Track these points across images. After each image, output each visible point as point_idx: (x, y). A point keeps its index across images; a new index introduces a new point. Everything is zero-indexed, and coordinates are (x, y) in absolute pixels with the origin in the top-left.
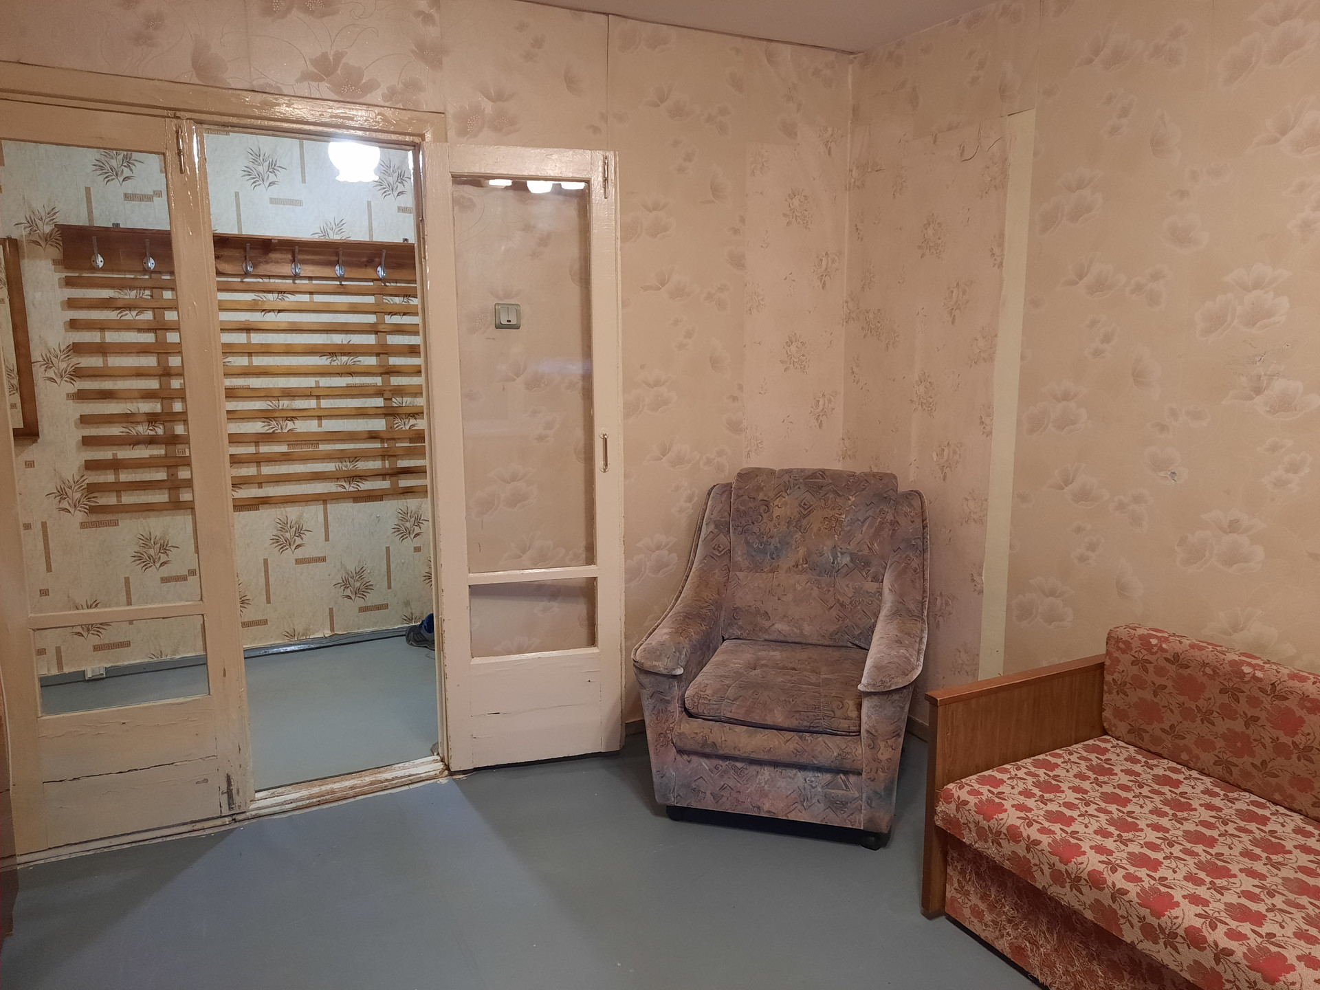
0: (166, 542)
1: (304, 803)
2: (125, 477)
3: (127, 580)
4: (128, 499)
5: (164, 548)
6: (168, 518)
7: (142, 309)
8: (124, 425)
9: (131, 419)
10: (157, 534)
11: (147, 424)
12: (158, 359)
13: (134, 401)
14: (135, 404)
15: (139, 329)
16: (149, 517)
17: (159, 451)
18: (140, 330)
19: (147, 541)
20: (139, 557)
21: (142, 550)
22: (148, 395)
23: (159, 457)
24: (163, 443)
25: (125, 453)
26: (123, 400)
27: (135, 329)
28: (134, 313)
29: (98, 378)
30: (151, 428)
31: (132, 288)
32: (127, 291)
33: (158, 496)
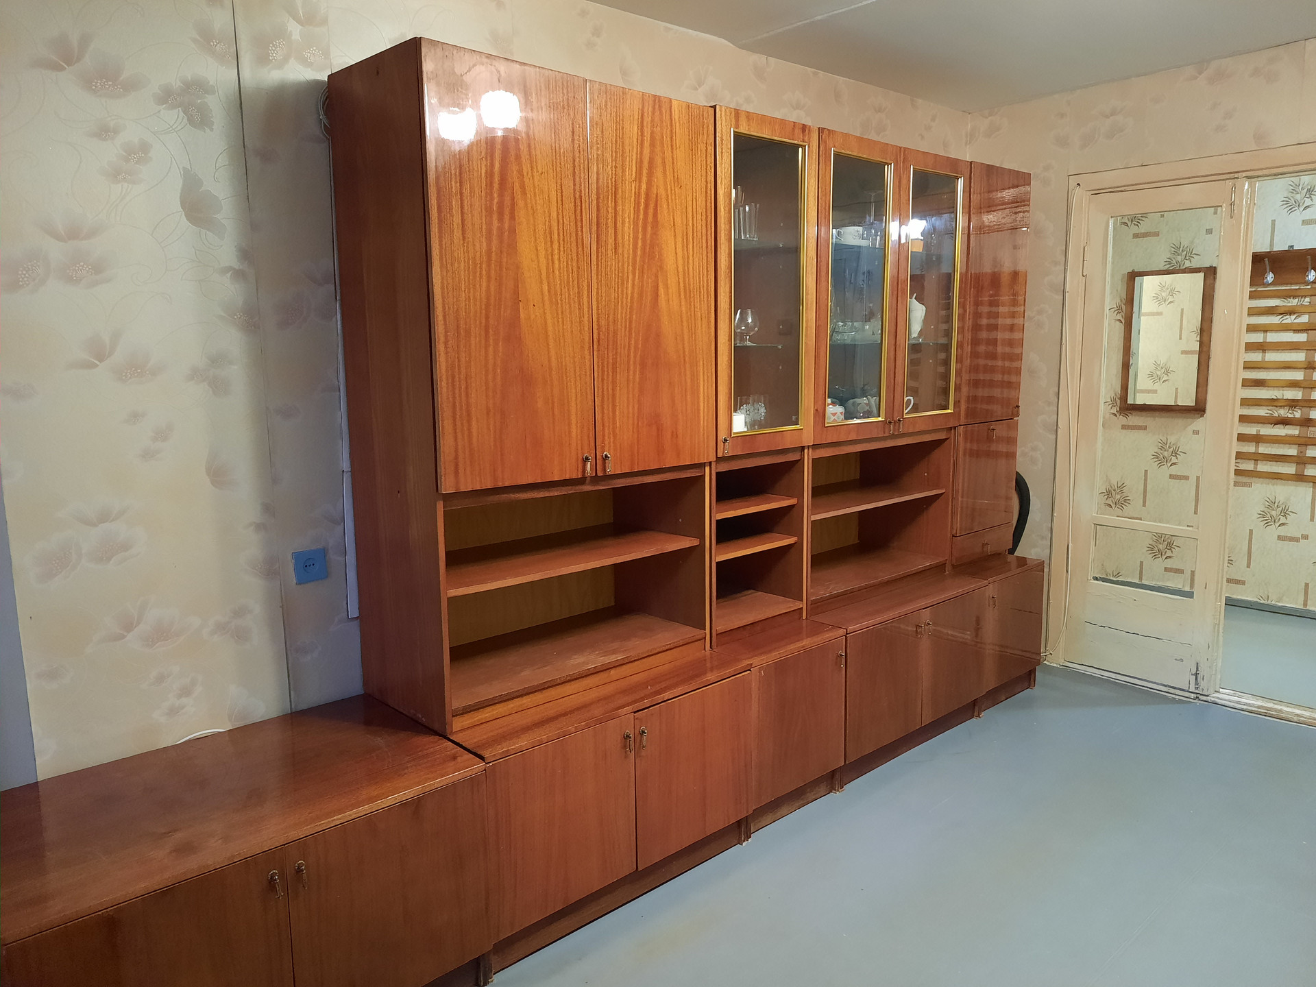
0: (1287, 508)
1: (1253, 709)
2: (1264, 449)
3: (1251, 532)
4: (1263, 467)
5: (1285, 512)
6: (1292, 488)
7: (1301, 314)
8: (1270, 408)
9: (1276, 404)
10: (1281, 498)
11: (1288, 408)
12: (1306, 355)
13: (1281, 388)
14: (1281, 392)
15: (1294, 330)
16: (1277, 485)
17: (1294, 431)
18: (1296, 331)
19: (1271, 504)
20: (1263, 515)
21: (1266, 510)
22: (1294, 384)
23: (1294, 436)
24: (1297, 425)
25: (1266, 430)
26: (1272, 388)
27: (1290, 330)
28: (1293, 317)
29: (1256, 370)
30: (1290, 412)
31: (1294, 297)
32: (1291, 300)
33: (1287, 468)
